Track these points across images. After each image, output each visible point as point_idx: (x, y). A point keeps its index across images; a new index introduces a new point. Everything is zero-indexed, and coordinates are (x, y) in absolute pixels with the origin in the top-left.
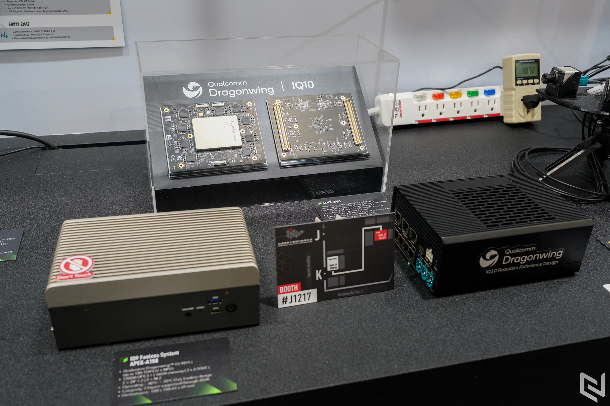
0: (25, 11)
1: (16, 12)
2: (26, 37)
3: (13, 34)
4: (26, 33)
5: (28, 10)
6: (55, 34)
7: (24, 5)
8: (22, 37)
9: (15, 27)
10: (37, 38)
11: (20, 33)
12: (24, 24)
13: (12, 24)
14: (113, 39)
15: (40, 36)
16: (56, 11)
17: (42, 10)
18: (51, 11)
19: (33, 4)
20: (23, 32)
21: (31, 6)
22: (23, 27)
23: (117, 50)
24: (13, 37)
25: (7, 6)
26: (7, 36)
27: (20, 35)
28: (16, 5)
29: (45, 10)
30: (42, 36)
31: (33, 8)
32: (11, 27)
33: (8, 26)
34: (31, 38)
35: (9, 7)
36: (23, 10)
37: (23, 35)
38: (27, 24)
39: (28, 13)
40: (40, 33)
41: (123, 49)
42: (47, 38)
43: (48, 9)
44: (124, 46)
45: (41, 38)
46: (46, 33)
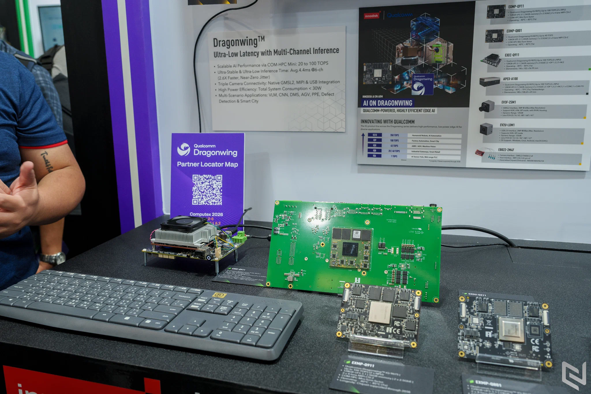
0: (513, 140)
1: (506, 141)
2: (509, 159)
3: (499, 156)
4: (509, 157)
5: (516, 139)
6: (532, 158)
7: (514, 136)
8: (506, 159)
9: (503, 152)
10: (517, 160)
11: (505, 157)
12: (510, 150)
13: (501, 150)
14: (580, 164)
15: (519, 159)
16: (538, 141)
17: (526, 140)
18: (534, 141)
19: (521, 136)
20: (508, 155)
21: (519, 137)
22: (508, 152)
23: (581, 173)
24: (499, 159)
25: (501, 137)
26: (495, 158)
27: (505, 158)
28: (508, 136)
29: (529, 140)
30: (521, 160)
31: (520, 138)
32: (500, 152)
33: (497, 151)
34: (513, 161)
35: (502, 137)
36: (512, 139)
37: (507, 158)
38: (512, 150)
39: (516, 142)
40: (520, 157)
41: (586, 173)
42: (525, 161)
43: (531, 139)
44: (589, 170)
45: (520, 161)
46: (525, 157)
